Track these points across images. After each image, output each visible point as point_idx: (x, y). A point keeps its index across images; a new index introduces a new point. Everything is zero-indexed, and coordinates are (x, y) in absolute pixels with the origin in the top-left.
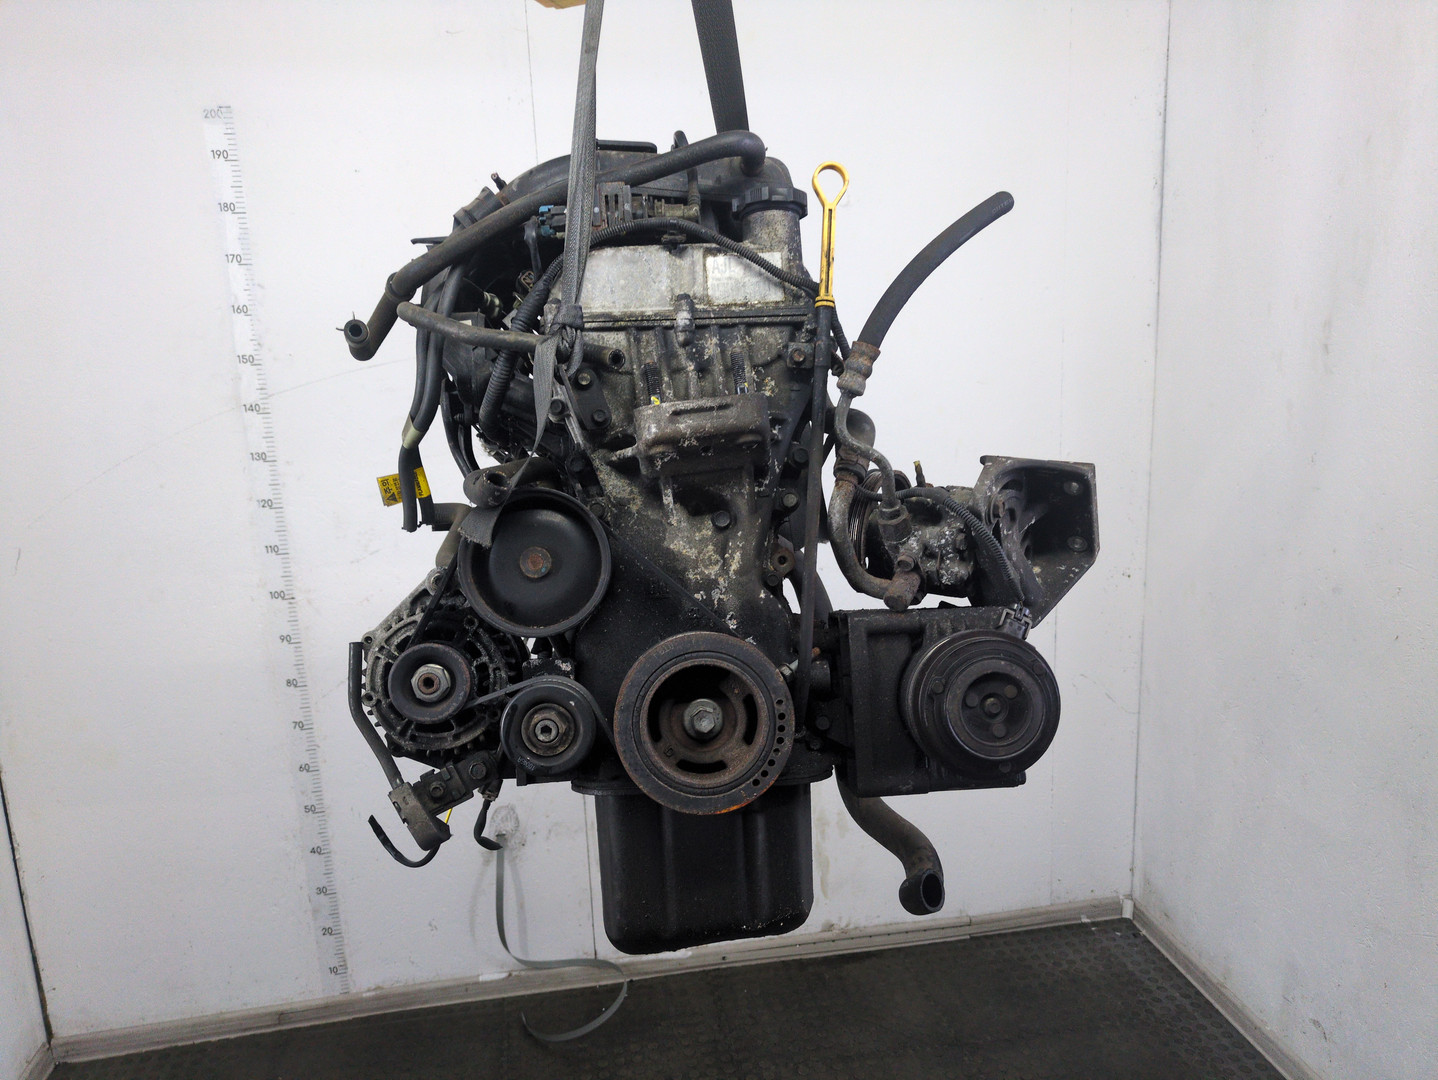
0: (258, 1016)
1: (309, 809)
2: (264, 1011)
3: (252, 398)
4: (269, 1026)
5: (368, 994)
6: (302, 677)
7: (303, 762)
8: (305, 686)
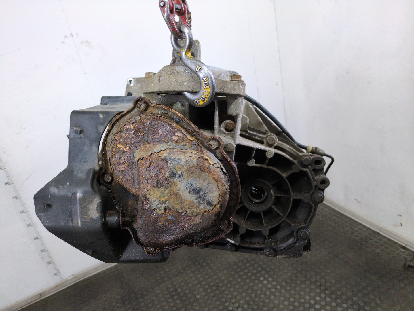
0: (32, 298)
1: (29, 225)
2: (34, 295)
4: (37, 299)
5: (70, 278)
6: (11, 181)
7: (21, 210)
8: (13, 183)
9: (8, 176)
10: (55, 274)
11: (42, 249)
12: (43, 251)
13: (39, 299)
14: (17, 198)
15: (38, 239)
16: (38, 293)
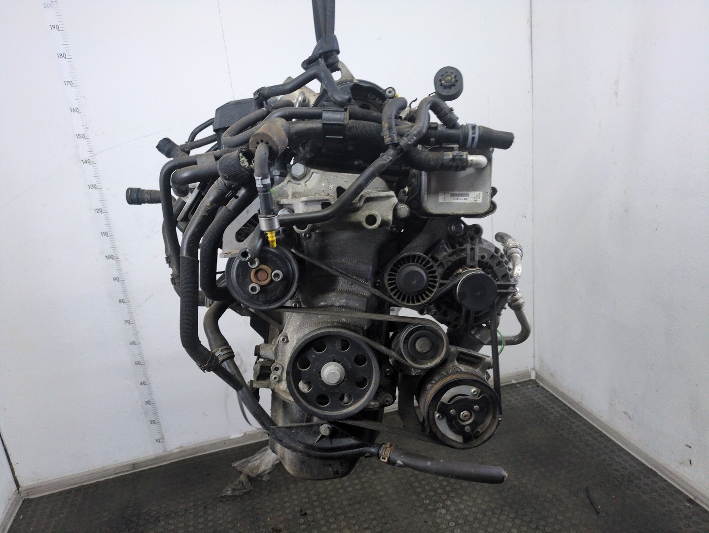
0: (123, 466)
1: (138, 363)
2: (125, 464)
3: (86, 156)
4: (128, 471)
5: (177, 450)
6: (127, 298)
7: (132, 340)
8: (129, 302)
9: (125, 292)
10: (158, 441)
11: (147, 401)
12: (148, 403)
13: (131, 470)
14: (129, 323)
15: (145, 385)
16: (131, 462)
